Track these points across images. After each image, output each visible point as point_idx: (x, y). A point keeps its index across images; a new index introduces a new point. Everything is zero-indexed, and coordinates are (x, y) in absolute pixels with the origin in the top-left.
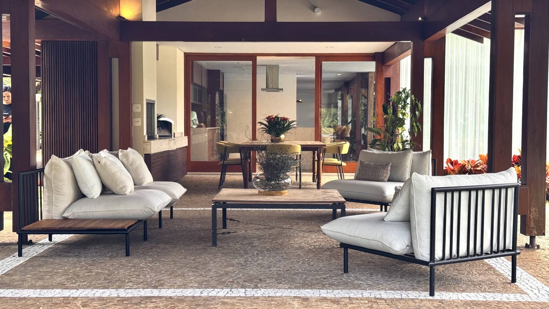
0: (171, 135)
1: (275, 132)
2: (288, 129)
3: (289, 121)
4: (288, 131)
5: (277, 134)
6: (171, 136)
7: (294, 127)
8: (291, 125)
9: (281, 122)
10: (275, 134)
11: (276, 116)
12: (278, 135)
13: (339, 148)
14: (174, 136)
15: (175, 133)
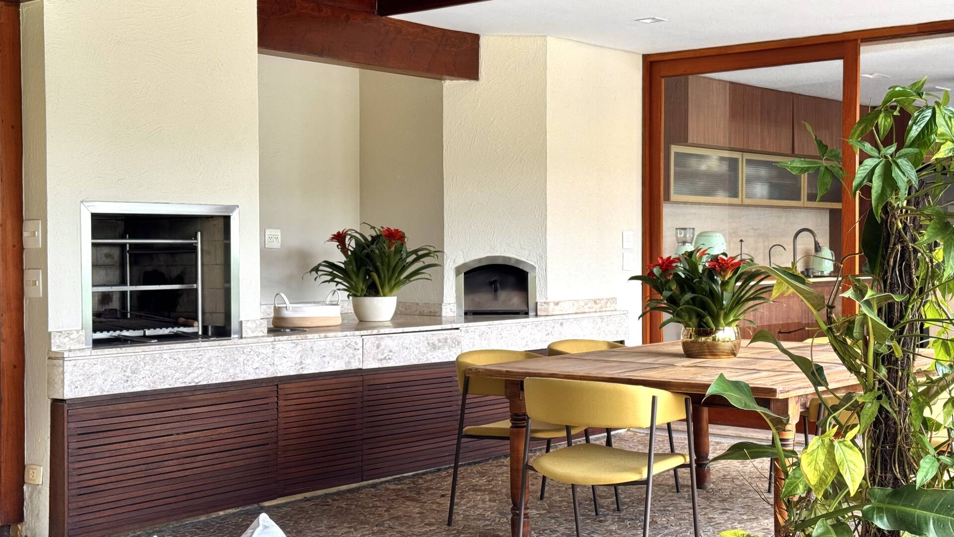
0: (524, 308)
6: (527, 313)
14: (536, 314)
15: (539, 304)
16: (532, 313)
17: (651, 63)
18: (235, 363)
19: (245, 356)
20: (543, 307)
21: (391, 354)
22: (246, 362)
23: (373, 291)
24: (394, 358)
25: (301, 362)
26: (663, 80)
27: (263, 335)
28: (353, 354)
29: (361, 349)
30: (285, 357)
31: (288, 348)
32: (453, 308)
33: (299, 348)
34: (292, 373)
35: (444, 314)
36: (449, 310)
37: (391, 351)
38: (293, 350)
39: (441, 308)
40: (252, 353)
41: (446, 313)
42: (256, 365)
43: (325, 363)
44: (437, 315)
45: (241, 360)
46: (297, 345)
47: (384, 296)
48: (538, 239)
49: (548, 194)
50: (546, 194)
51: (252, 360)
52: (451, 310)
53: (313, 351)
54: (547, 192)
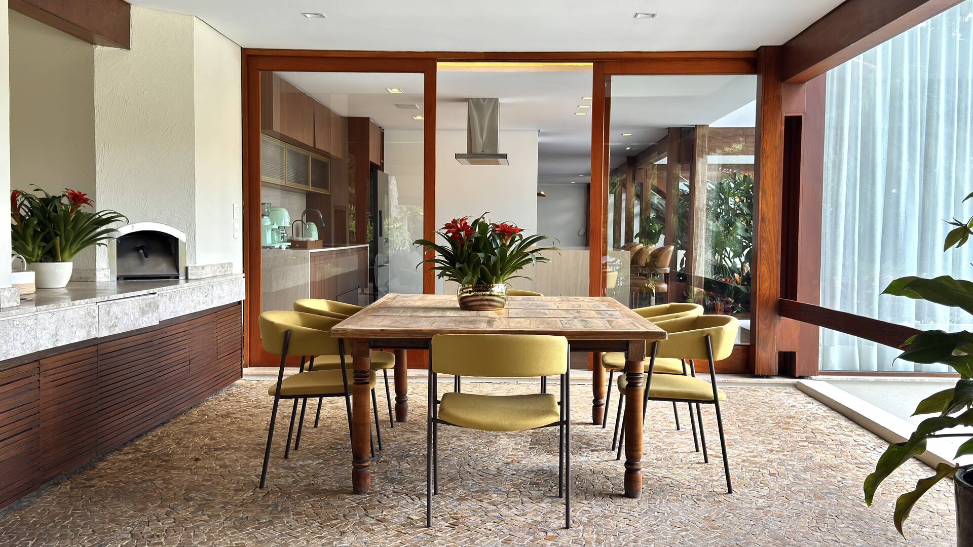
0: (175, 273)
1: (473, 276)
2: (519, 266)
3: (521, 236)
4: (518, 272)
5: (479, 282)
6: (178, 277)
7: (537, 258)
8: (528, 250)
9: (494, 240)
10: (475, 280)
11: (477, 221)
12: (484, 283)
13: (706, 338)
14: (187, 278)
15: (189, 268)
16: (182, 278)
17: (249, 56)
18: (7, 339)
19: (14, 329)
20: (193, 272)
21: (117, 321)
22: (15, 337)
23: (51, 256)
24: (119, 325)
25: (56, 333)
26: (260, 72)
27: (17, 305)
28: (92, 322)
29: (97, 316)
30: (45, 329)
31: (47, 318)
32: (107, 273)
33: (55, 317)
34: (51, 347)
35: (98, 280)
36: (103, 276)
37: (116, 318)
38: (51, 320)
39: (95, 274)
40: (20, 326)
41: (100, 278)
42: (23, 339)
43: (73, 333)
44: (91, 280)
45: (12, 333)
46: (53, 314)
47: (63, 261)
48: (188, 208)
49: (196, 166)
50: (194, 166)
51: (21, 334)
52: (105, 275)
53: (64, 320)
54: (196, 163)
